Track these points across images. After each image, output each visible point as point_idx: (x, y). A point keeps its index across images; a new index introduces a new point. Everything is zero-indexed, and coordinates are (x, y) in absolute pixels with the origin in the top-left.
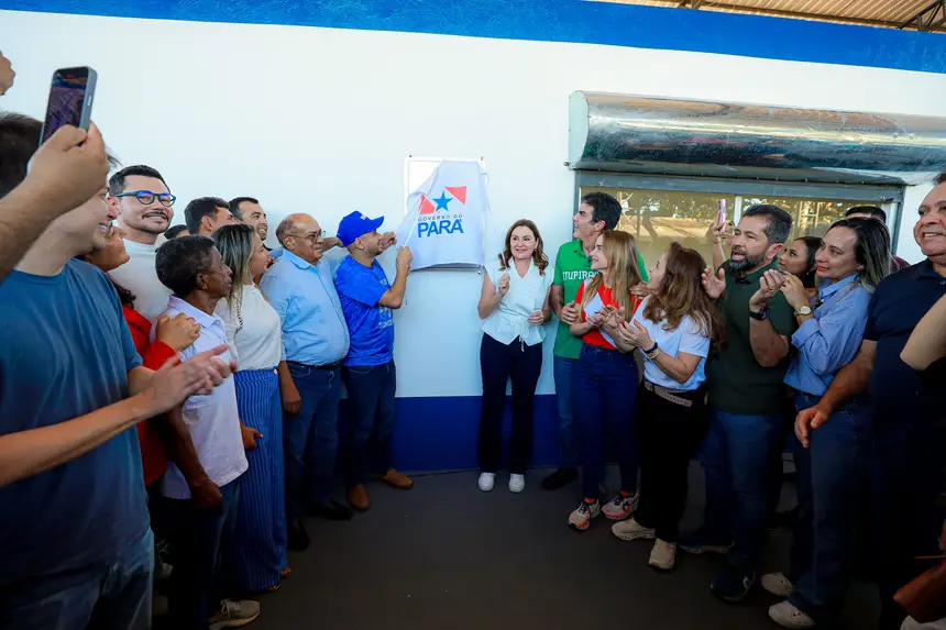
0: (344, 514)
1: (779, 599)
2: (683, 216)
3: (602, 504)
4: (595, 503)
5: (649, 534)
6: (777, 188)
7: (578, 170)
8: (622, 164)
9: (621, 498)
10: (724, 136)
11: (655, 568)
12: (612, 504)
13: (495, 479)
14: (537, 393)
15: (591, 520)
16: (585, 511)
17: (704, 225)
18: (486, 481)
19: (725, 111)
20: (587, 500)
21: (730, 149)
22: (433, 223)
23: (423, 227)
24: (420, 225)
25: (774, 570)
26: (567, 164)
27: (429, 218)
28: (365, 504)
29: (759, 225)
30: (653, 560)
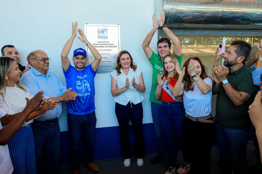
3: (177, 169)
4: (174, 168)
6: (240, 33)
9: (184, 166)
10: (218, 12)
12: (181, 168)
13: (131, 161)
16: (170, 172)
18: (127, 162)
20: (171, 168)
21: (221, 18)
29: (233, 49)
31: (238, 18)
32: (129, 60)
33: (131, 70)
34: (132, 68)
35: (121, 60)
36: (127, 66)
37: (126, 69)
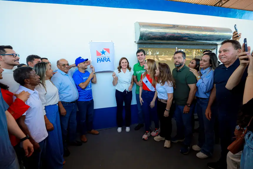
0: (80, 144)
2: (165, 55)
4: (149, 132)
5: (163, 139)
6: (188, 46)
7: (138, 43)
8: (149, 41)
9: (155, 130)
10: (175, 33)
11: (166, 148)
12: (153, 132)
14: (131, 104)
15: (148, 137)
16: (146, 135)
17: (171, 57)
18: (119, 130)
19: (174, 27)
20: (147, 132)
21: (177, 37)
22: (101, 59)
23: (99, 60)
24: (98, 59)
25: (195, 144)
26: (135, 42)
27: (100, 57)
28: (86, 140)
30: (165, 146)
33: (128, 70)
37: (125, 69)
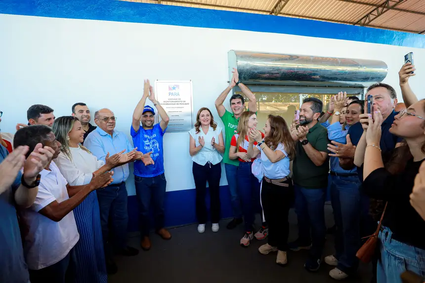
1: (333, 267)
3: (254, 233)
4: (251, 233)
6: (316, 90)
8: (251, 81)
9: (262, 230)
10: (294, 69)
11: (279, 264)
12: (258, 233)
13: (205, 227)
14: (220, 185)
15: (250, 241)
16: (247, 237)
18: (201, 228)
19: (292, 58)
20: (248, 233)
21: (297, 74)
29: (308, 106)
30: (278, 261)
31: (314, 74)
32: (209, 117)
33: (211, 129)
34: (212, 126)
35: (200, 117)
36: (206, 123)
37: (206, 127)
